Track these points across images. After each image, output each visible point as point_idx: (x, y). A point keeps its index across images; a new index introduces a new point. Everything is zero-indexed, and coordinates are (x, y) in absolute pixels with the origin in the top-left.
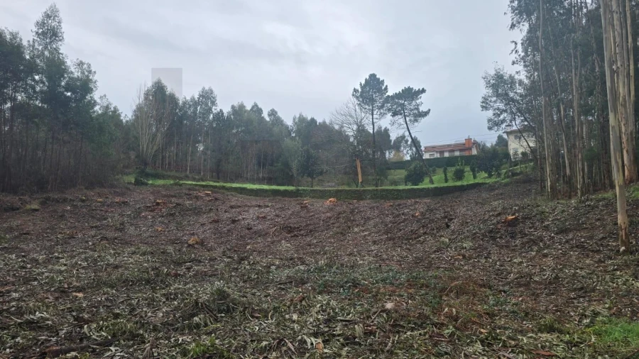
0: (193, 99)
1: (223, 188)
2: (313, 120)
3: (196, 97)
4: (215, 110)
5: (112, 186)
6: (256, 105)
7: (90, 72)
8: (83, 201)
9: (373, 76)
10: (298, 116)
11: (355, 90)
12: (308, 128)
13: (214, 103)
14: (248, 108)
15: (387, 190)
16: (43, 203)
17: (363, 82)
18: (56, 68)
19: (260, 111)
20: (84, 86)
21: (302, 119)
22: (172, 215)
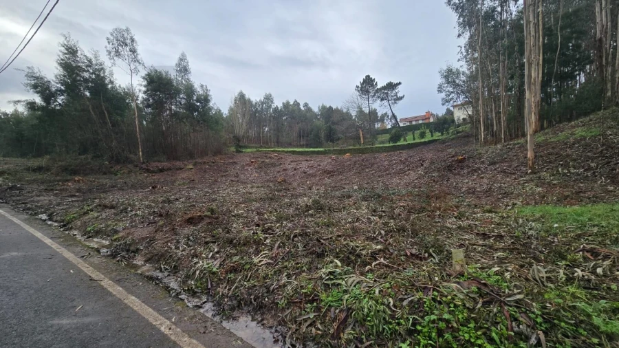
0: (260, 101)
1: (283, 151)
2: (330, 107)
3: (262, 99)
4: (274, 106)
5: (226, 154)
6: (296, 101)
7: (207, 90)
8: (213, 163)
9: (368, 77)
10: (321, 106)
11: (357, 87)
12: (328, 112)
13: (272, 102)
14: (292, 103)
15: (379, 147)
16: (195, 165)
17: (362, 81)
18: (190, 90)
19: (298, 104)
20: (205, 100)
21: (324, 107)
22: (261, 168)
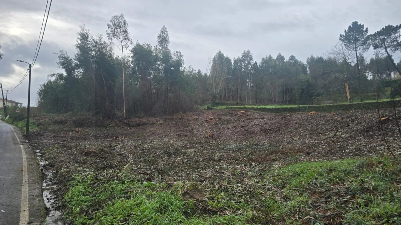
0: (239, 58)
2: (320, 59)
3: (241, 57)
4: (253, 62)
5: (196, 111)
6: (280, 55)
7: (181, 56)
8: (180, 119)
9: (355, 24)
10: (310, 57)
11: (341, 36)
12: (316, 62)
13: (251, 59)
14: (275, 57)
16: (165, 121)
17: (347, 29)
19: (283, 58)
20: (179, 64)
21: (312, 59)
